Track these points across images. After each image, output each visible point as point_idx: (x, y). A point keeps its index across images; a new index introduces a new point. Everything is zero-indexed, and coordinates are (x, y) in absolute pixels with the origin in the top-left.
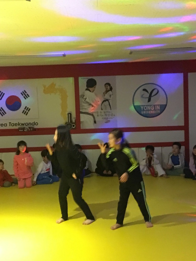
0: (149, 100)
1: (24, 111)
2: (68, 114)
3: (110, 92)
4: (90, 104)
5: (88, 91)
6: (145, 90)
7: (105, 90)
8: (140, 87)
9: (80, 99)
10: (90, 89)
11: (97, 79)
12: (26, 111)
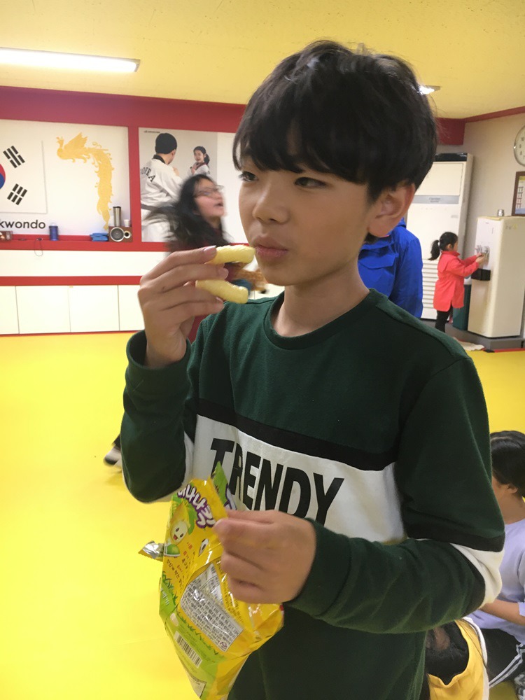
1: (12, 194)
2: (114, 208)
3: (205, 166)
4: (162, 190)
5: (158, 162)
7: (195, 161)
9: (141, 176)
10: (164, 157)
11: (179, 135)
12: (18, 195)
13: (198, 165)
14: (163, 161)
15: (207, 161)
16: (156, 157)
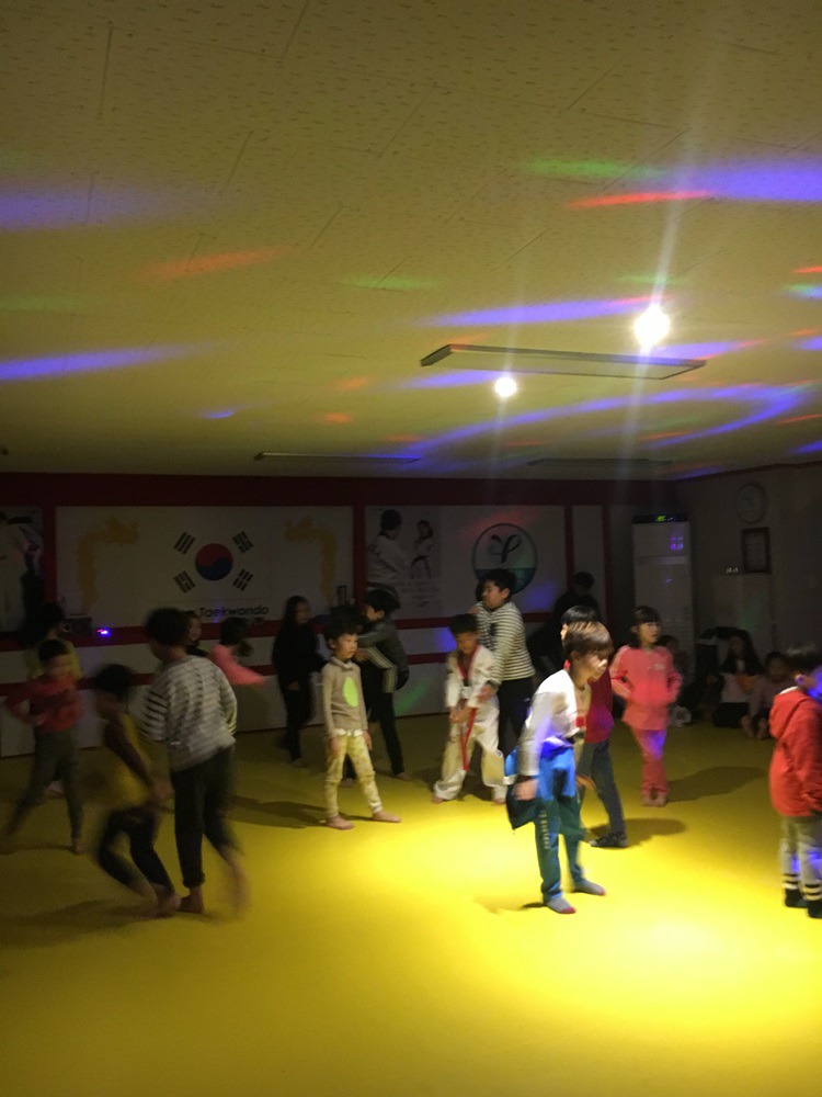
0: (504, 560)
1: (237, 580)
2: (340, 587)
3: (428, 542)
4: (388, 567)
5: (383, 538)
6: (494, 537)
7: (419, 535)
8: (486, 531)
9: (366, 553)
10: (390, 533)
11: (404, 511)
12: (243, 581)
13: (423, 538)
14: (388, 537)
15: (430, 534)
16: (382, 534)
